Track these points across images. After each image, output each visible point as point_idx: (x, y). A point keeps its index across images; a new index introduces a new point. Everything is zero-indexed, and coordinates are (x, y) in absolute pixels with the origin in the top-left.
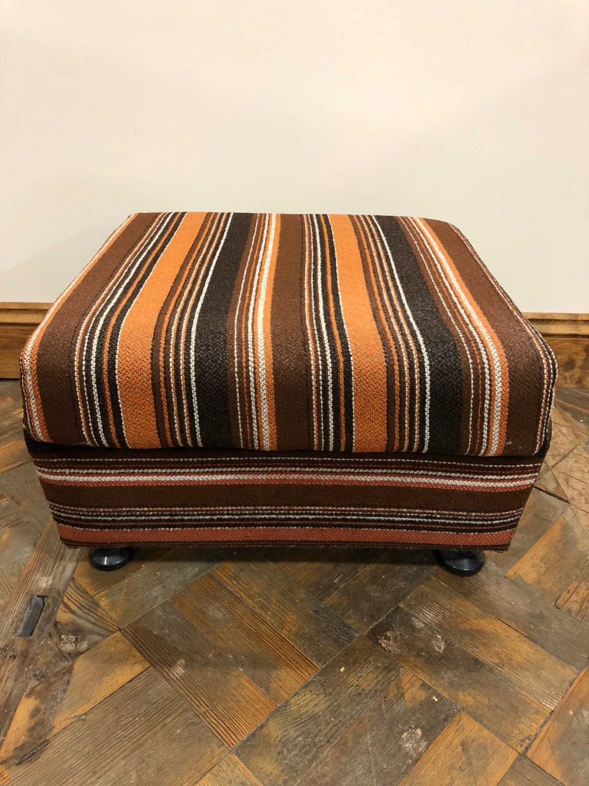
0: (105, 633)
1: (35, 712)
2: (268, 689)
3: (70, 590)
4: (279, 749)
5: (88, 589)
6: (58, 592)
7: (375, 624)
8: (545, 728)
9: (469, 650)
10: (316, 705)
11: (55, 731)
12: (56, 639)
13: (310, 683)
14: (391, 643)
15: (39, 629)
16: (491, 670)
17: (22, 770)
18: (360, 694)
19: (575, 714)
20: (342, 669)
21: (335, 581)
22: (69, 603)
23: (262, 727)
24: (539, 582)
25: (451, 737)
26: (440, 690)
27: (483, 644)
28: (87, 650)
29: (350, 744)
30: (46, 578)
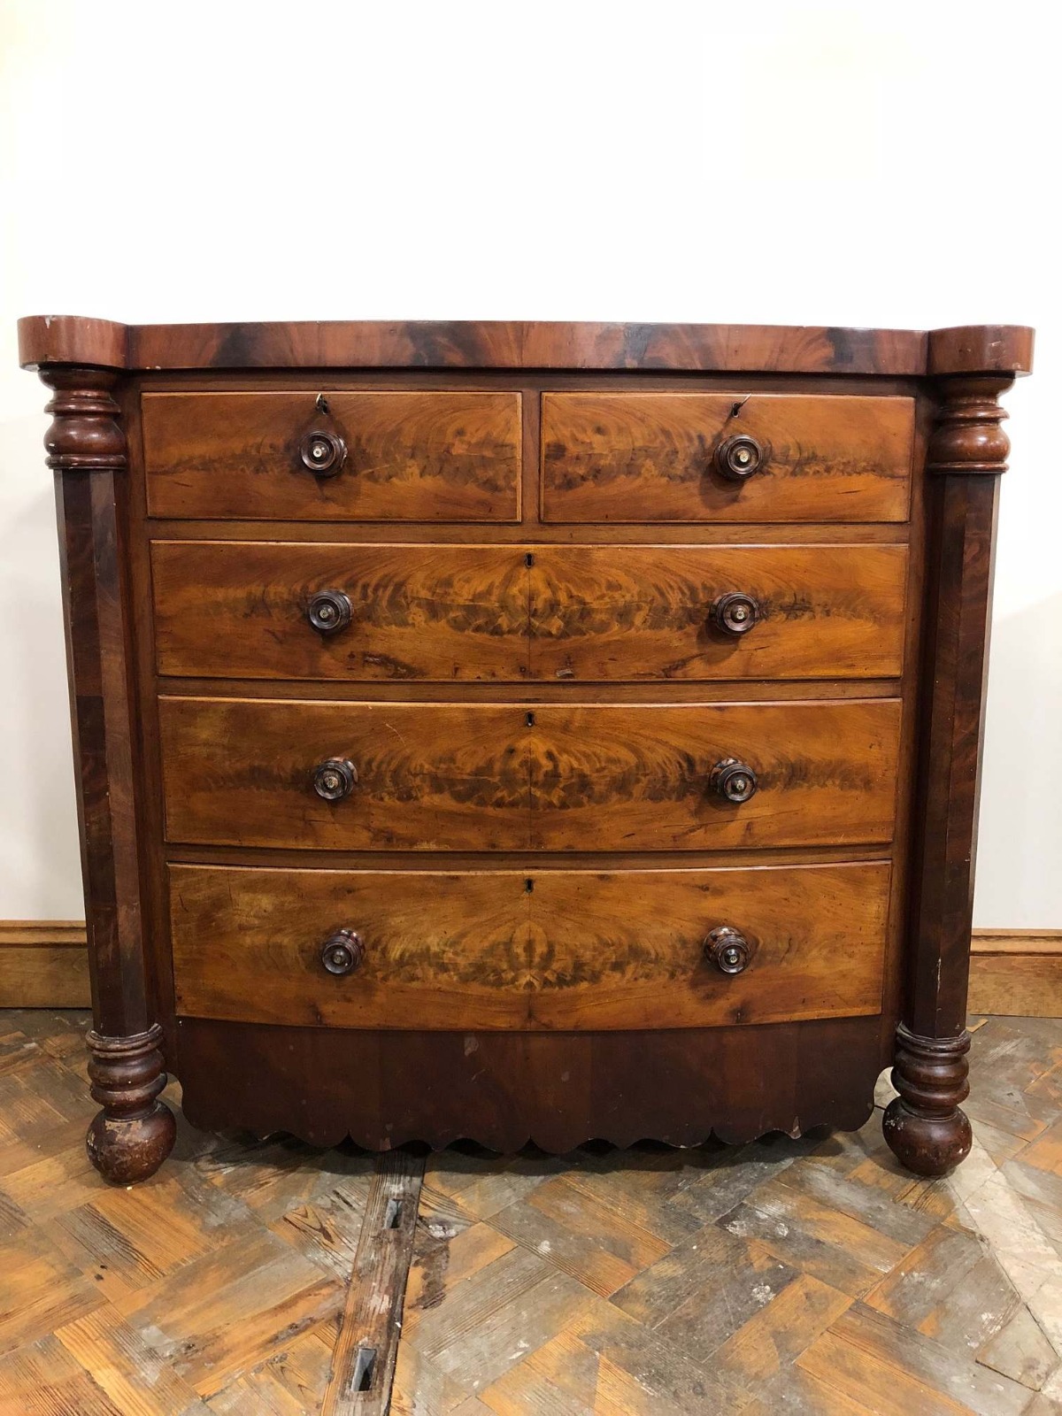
0: (469, 1223)
1: (425, 1276)
2: (629, 1261)
3: (424, 1193)
4: (647, 1298)
5: (443, 1192)
6: (411, 1195)
7: (721, 1216)
8: (879, 1283)
9: (811, 1234)
10: (674, 1271)
11: (447, 1288)
12: (425, 1228)
13: (667, 1257)
14: (738, 1229)
15: (404, 1222)
16: (831, 1247)
17: (427, 1311)
18: (713, 1264)
19: (906, 1275)
20: (695, 1247)
21: (679, 1185)
22: (428, 1203)
23: (629, 1285)
24: (878, 1182)
25: (796, 1291)
26: (785, 1261)
27: (823, 1229)
28: (456, 1236)
29: (708, 1295)
30: (396, 1186)
